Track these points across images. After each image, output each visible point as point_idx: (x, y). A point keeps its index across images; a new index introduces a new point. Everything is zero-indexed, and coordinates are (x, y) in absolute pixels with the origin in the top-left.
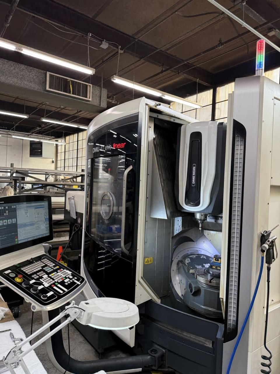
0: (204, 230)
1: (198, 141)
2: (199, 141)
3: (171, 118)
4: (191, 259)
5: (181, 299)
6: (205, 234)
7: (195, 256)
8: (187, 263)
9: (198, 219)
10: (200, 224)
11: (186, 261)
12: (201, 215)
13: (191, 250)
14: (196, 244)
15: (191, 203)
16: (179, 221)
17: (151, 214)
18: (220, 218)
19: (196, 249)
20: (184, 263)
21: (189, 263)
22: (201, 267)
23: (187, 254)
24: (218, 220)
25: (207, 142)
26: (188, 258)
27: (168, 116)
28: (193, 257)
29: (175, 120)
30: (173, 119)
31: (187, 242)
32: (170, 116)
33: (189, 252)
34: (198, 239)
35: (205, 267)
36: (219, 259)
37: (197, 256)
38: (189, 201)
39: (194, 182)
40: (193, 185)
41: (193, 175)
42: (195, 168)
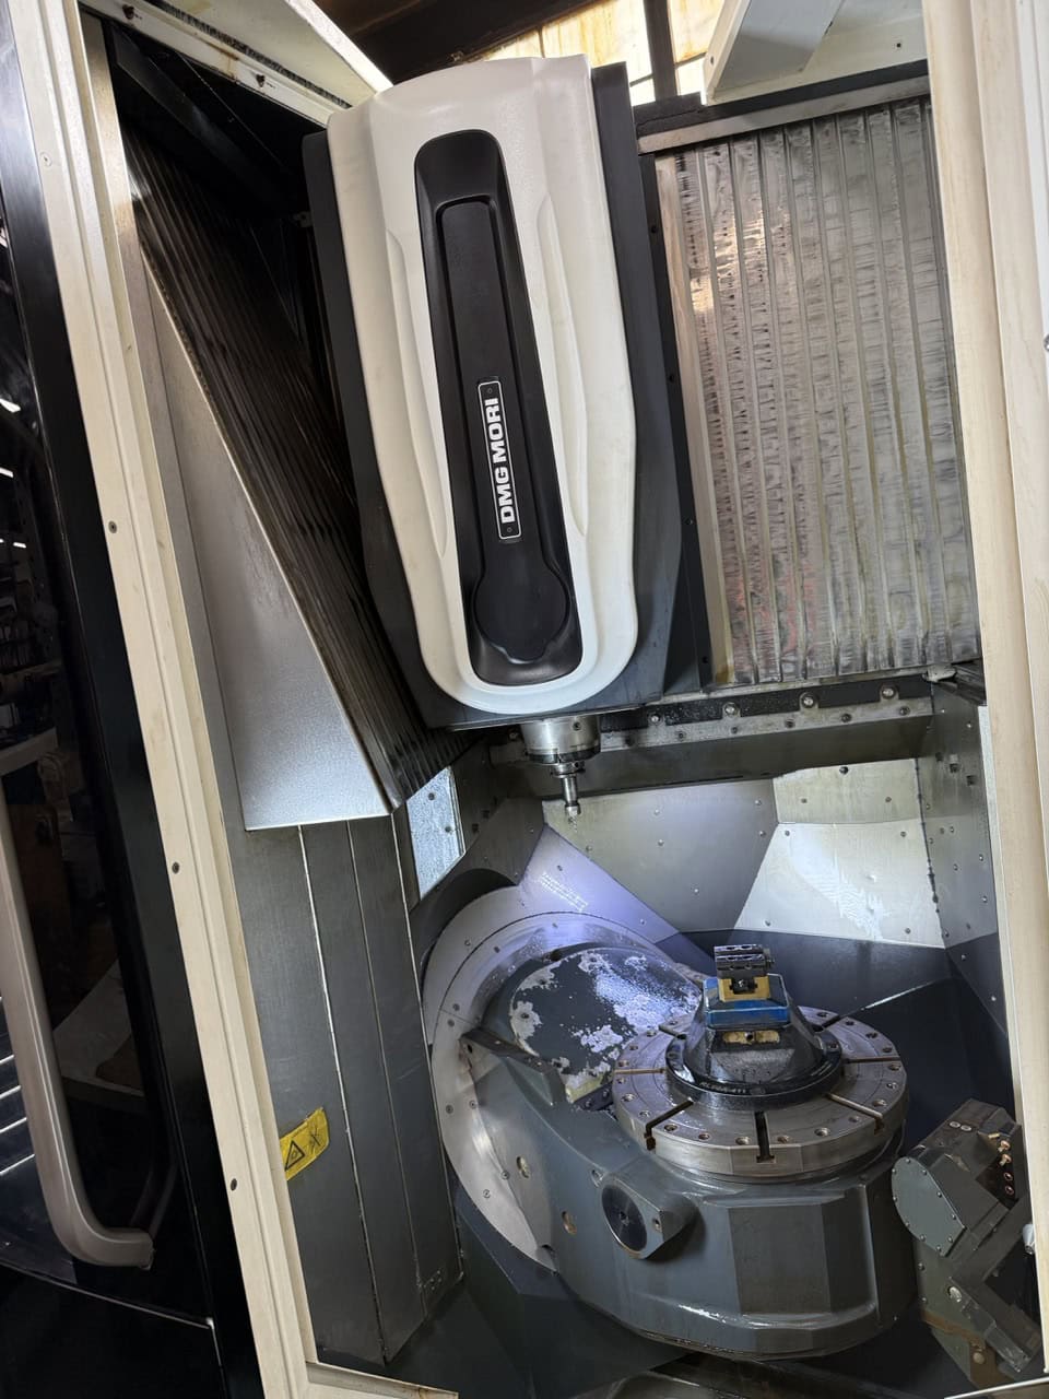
0: (544, 803)
1: (485, 200)
2: (493, 203)
3: (237, 59)
4: (533, 996)
5: (542, 1271)
6: (551, 825)
7: (546, 973)
8: (529, 1040)
9: (552, 753)
10: (570, 784)
11: (516, 1024)
12: (566, 727)
13: (511, 939)
14: (524, 896)
15: (515, 661)
16: (441, 799)
17: (244, 809)
18: (653, 719)
19: (534, 924)
20: (510, 1042)
21: (534, 1034)
22: (611, 1031)
23: (499, 970)
24: (644, 730)
25: (549, 202)
26: (520, 1003)
27: (212, 31)
28: (543, 983)
29: (267, 79)
30: (253, 73)
31: (478, 900)
32: (226, 39)
33: (501, 955)
34: (527, 864)
35: (630, 1027)
36: (757, 980)
37: (557, 964)
38: (502, 650)
39: (512, 514)
40: (509, 530)
41: (495, 461)
42: (497, 409)
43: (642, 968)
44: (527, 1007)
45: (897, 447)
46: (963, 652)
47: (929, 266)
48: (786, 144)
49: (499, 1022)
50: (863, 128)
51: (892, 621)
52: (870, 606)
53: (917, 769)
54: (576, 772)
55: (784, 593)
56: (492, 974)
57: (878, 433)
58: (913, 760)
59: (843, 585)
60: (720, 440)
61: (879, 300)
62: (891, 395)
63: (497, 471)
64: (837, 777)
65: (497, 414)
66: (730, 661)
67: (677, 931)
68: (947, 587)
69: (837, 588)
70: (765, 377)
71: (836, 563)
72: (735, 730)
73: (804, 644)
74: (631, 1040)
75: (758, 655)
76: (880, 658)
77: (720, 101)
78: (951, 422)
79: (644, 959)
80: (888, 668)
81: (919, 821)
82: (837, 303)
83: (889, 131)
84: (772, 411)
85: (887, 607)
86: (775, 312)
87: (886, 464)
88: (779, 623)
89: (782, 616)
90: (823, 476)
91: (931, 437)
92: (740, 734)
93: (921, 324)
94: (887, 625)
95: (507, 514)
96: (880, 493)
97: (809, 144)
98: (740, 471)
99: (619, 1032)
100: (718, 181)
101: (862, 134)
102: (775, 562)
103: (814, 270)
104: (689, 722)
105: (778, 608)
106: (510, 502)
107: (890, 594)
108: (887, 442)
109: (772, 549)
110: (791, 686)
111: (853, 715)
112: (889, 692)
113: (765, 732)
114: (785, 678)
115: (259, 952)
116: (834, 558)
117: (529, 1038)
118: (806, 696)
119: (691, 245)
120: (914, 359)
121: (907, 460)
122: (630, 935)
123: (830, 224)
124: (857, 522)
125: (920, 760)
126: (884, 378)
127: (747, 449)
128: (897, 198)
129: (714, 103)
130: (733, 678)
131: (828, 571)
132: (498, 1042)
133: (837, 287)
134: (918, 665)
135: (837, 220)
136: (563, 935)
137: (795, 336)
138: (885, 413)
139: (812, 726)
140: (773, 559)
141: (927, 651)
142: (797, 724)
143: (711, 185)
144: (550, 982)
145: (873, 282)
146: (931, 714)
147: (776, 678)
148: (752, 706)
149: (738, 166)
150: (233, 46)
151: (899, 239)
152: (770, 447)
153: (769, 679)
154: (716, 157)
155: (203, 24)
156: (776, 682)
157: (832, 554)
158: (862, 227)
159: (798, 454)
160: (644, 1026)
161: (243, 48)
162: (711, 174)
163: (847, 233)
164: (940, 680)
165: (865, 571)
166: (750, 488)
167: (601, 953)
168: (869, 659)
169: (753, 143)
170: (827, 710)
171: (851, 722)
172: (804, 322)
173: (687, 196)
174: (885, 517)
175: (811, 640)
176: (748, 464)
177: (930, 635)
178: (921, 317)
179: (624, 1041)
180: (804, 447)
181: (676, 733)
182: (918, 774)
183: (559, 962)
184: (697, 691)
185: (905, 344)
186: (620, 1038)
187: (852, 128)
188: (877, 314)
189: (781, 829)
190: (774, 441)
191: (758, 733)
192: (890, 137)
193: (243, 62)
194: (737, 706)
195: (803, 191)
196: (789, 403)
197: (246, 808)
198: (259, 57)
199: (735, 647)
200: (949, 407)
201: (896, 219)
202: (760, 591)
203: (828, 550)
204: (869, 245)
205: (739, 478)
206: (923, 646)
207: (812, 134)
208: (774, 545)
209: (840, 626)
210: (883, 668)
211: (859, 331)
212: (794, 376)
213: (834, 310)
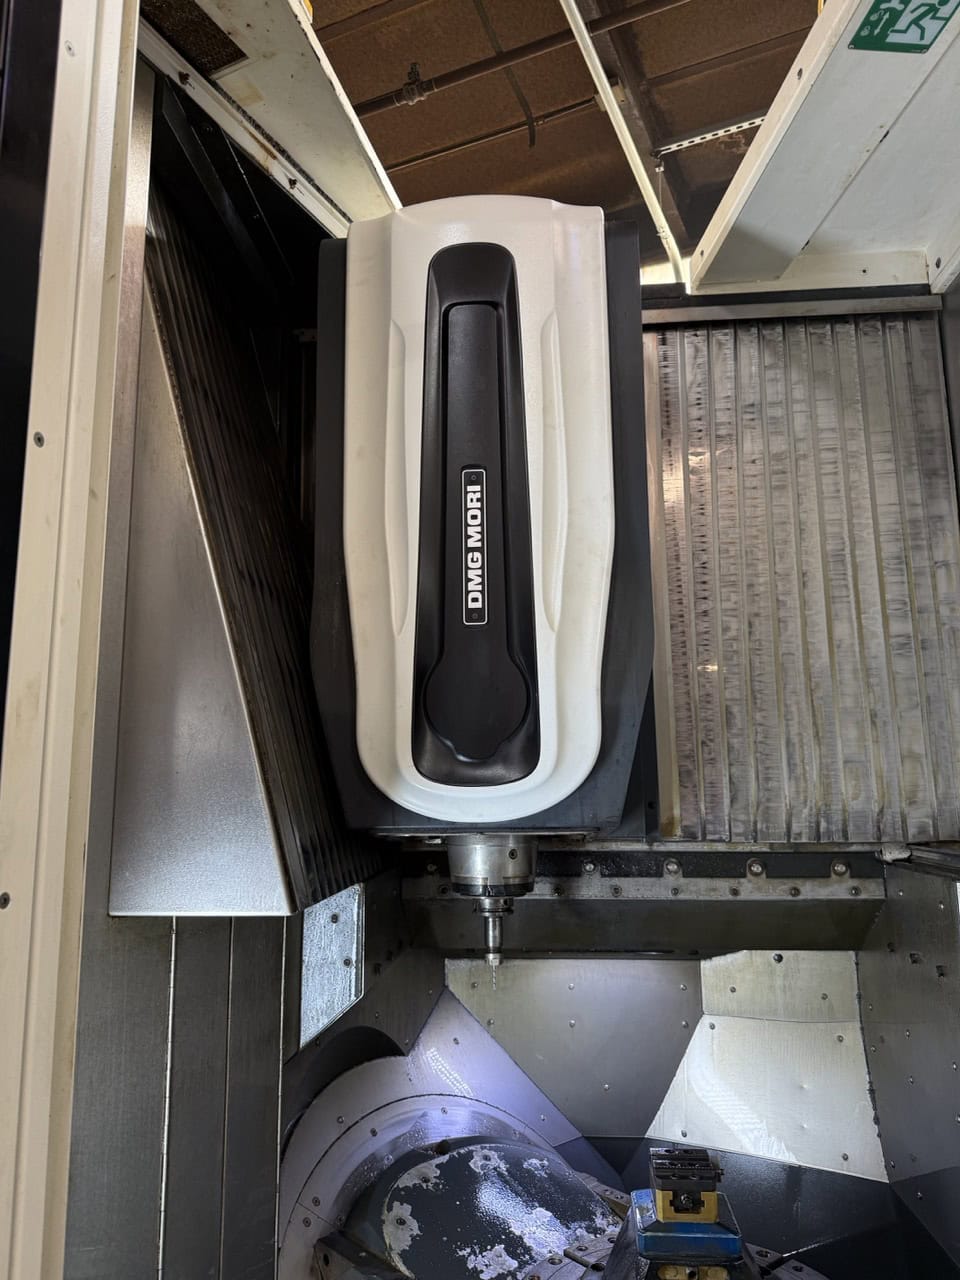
0: (447, 961)
1: (495, 305)
2: (502, 310)
3: (275, 157)
6: (451, 988)
7: (431, 1169)
8: (403, 1255)
9: (480, 882)
10: (494, 925)
11: (389, 1230)
12: (501, 853)
13: (393, 1121)
14: (413, 1072)
15: (462, 758)
16: (346, 923)
17: (113, 888)
18: (588, 868)
19: (418, 1105)
20: (379, 1254)
21: (410, 1246)
22: (504, 1254)
23: (373, 1159)
24: (576, 879)
25: (555, 318)
26: (396, 1204)
27: (258, 127)
28: (426, 1180)
29: (298, 185)
30: (287, 176)
31: (360, 1067)
32: (269, 139)
33: (379, 1140)
34: (421, 1032)
35: (528, 1250)
36: (705, 1196)
37: (444, 1159)
38: (449, 743)
39: (480, 600)
40: (475, 616)
41: (469, 546)
42: (478, 495)
43: (543, 1174)
44: (404, 1210)
45: (854, 617)
46: (919, 833)
47: (888, 456)
48: (760, 336)
49: (367, 1225)
50: (830, 333)
51: (846, 790)
52: (825, 773)
53: (857, 964)
54: (504, 911)
55: (736, 746)
56: (365, 1162)
57: (837, 600)
58: (852, 953)
59: (797, 746)
60: (680, 586)
61: (841, 477)
62: (849, 566)
63: (470, 555)
64: (770, 965)
65: (478, 500)
66: (677, 812)
67: (580, 1135)
68: (902, 761)
69: (791, 749)
70: (727, 534)
71: (790, 723)
72: (676, 891)
73: (755, 804)
74: (528, 1268)
75: (706, 809)
76: (834, 828)
77: (702, 292)
78: (907, 600)
79: (546, 1162)
80: (841, 840)
81: (858, 1025)
82: (801, 476)
83: (854, 339)
84: (732, 567)
85: (842, 775)
86: (741, 478)
87: (843, 630)
88: (730, 778)
89: (734, 770)
90: (780, 635)
91: (888, 611)
92: (681, 897)
93: (881, 505)
94: (842, 794)
95: (475, 600)
96: (836, 659)
97: (781, 339)
98: (697, 617)
99: (513, 1255)
100: (695, 358)
101: (829, 337)
102: (729, 713)
103: (779, 445)
104: (627, 875)
105: (730, 761)
106: (480, 588)
107: (846, 762)
108: (845, 609)
109: (727, 700)
110: (740, 849)
111: (802, 889)
112: (841, 868)
113: (707, 898)
114: (733, 838)
115: (91, 1082)
116: (789, 717)
117: (404, 1251)
118: (754, 862)
119: (665, 409)
120: (872, 536)
121: (864, 630)
122: (528, 1132)
123: (797, 407)
124: (813, 684)
125: (861, 953)
126: (843, 550)
127: (705, 598)
128: (859, 394)
129: (696, 293)
130: (679, 832)
131: (783, 729)
132: (364, 1254)
133: (801, 463)
134: (872, 840)
135: (803, 404)
136: (452, 1123)
137: (759, 501)
138: (843, 582)
139: (758, 896)
140: (727, 710)
141: (882, 827)
142: (742, 893)
143: (688, 360)
144: (434, 1181)
145: (835, 462)
146: (883, 897)
147: (724, 837)
148: (696, 865)
149: (714, 348)
150: (274, 146)
151: (860, 429)
152: (729, 600)
153: (716, 837)
154: (695, 338)
155: (250, 118)
156: (724, 841)
157: (788, 712)
158: (827, 416)
159: (756, 610)
160: (545, 1251)
161: (283, 152)
162: (689, 351)
163: (812, 416)
164: (894, 861)
165: (820, 735)
166: (706, 636)
167: (496, 1150)
168: (822, 830)
169: (730, 331)
170: (776, 881)
171: (800, 897)
172: (768, 489)
173: (665, 367)
174: (841, 683)
175: (763, 800)
176: (705, 613)
177: (885, 810)
178: (880, 499)
179: (521, 1267)
180: (762, 604)
181: (611, 886)
182: (857, 970)
183: (447, 1157)
184: (639, 841)
185: (863, 521)
186: (515, 1264)
187: (820, 331)
188: (838, 491)
189: (706, 1020)
190: (732, 594)
191: (701, 898)
192: (854, 344)
193: (280, 163)
194: (680, 864)
195: (773, 377)
196: (749, 562)
197: (116, 886)
198: (295, 165)
199: (683, 798)
200: (906, 585)
201: (859, 411)
202: (711, 740)
203: (783, 709)
204: (833, 430)
205: (696, 624)
206: (879, 822)
207: (784, 331)
208: (728, 695)
209: (793, 789)
210: (836, 840)
211: (821, 505)
212: (756, 537)
213: (798, 482)
